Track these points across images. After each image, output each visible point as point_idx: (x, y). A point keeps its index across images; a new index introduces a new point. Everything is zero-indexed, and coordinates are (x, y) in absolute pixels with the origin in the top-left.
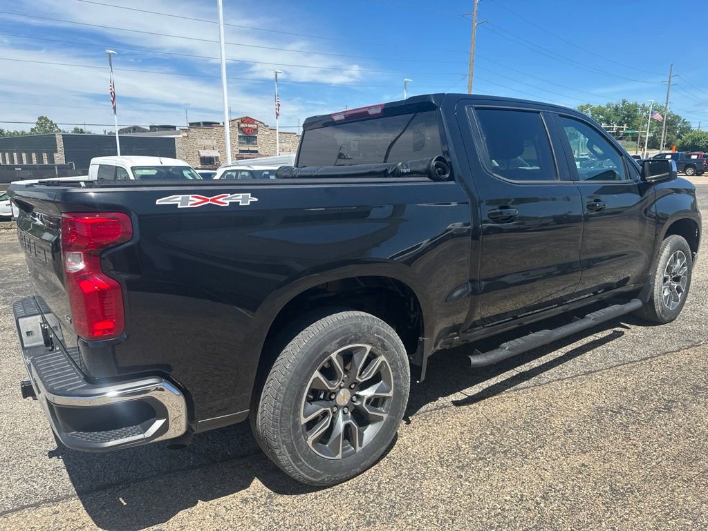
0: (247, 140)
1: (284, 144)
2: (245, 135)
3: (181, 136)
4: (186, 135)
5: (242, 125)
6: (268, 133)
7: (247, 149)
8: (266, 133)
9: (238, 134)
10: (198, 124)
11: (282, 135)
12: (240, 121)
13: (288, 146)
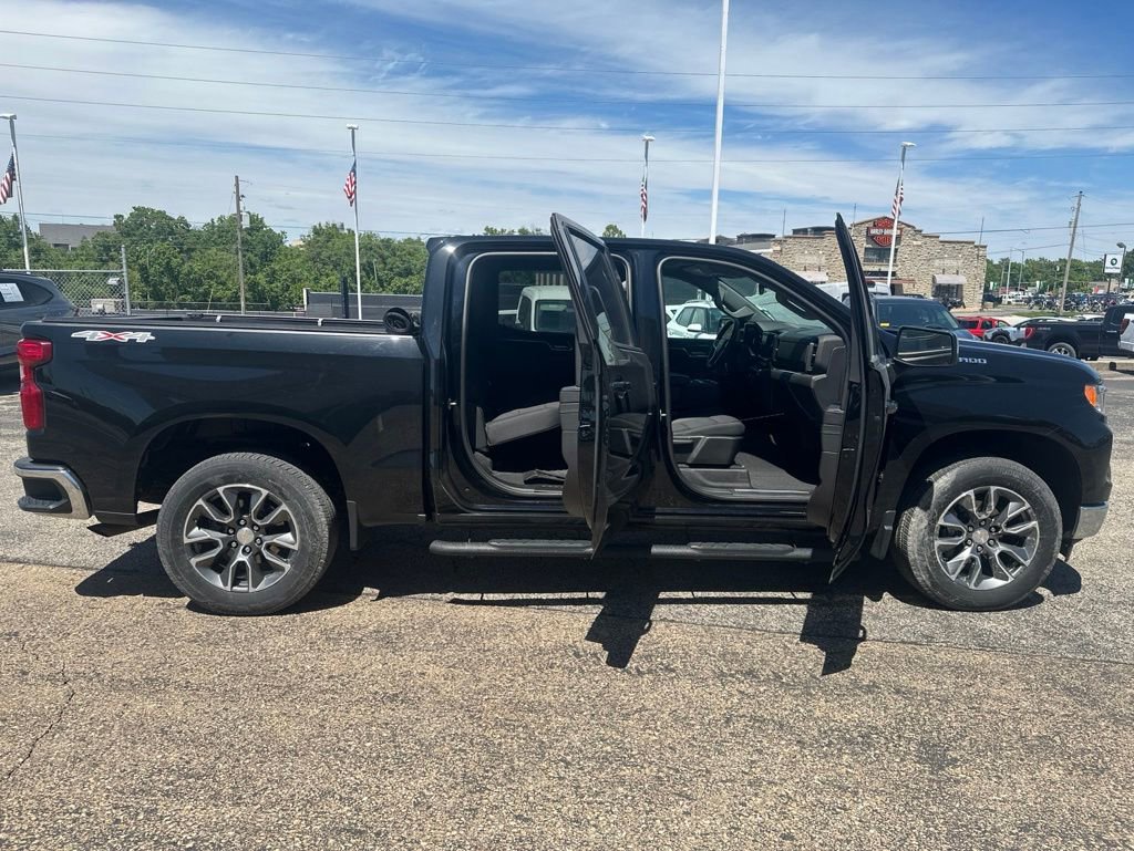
0: (879, 256)
1: (947, 261)
2: (877, 246)
3: (771, 250)
4: (778, 248)
5: (873, 232)
6: (919, 243)
7: (876, 269)
8: (915, 243)
9: (865, 245)
10: (805, 231)
11: (946, 245)
12: (871, 224)
13: (955, 263)
